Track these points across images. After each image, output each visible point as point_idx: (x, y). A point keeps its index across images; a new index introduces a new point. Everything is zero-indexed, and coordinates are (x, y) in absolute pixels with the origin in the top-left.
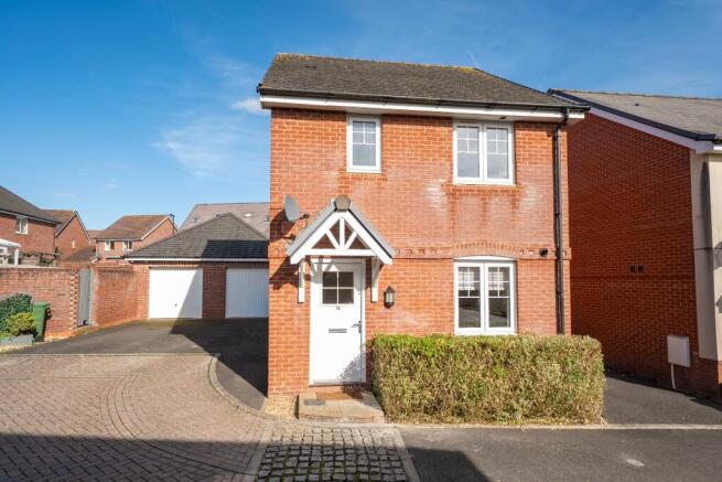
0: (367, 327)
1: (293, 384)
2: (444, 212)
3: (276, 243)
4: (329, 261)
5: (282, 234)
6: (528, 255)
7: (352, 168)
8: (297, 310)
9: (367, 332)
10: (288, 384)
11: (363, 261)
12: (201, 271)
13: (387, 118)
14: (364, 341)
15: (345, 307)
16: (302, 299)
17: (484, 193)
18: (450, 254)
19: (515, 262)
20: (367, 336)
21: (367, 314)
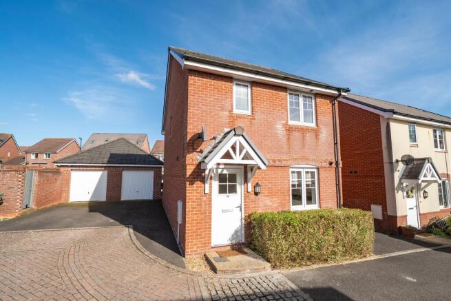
0: (245, 208)
1: (202, 247)
2: (284, 139)
3: (191, 155)
4: (223, 167)
5: (195, 149)
6: (324, 164)
7: (235, 111)
8: (204, 199)
9: (245, 210)
10: (198, 247)
11: (243, 167)
12: (106, 172)
13: (255, 83)
14: (243, 217)
15: (232, 195)
16: (207, 191)
17: (304, 130)
18: (288, 163)
19: (318, 168)
20: (245, 213)
21: (245, 199)
